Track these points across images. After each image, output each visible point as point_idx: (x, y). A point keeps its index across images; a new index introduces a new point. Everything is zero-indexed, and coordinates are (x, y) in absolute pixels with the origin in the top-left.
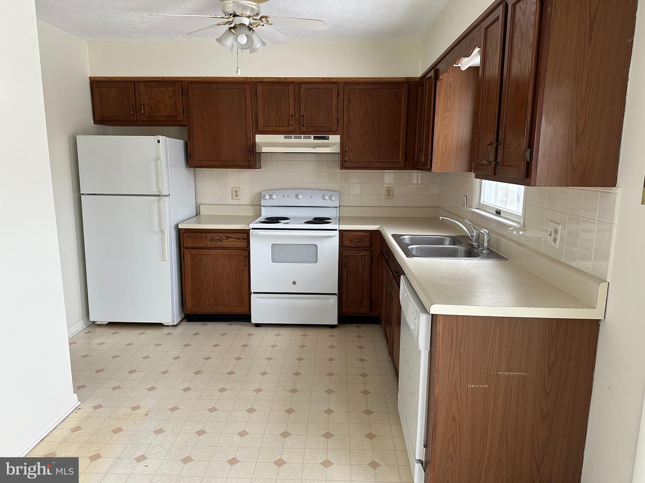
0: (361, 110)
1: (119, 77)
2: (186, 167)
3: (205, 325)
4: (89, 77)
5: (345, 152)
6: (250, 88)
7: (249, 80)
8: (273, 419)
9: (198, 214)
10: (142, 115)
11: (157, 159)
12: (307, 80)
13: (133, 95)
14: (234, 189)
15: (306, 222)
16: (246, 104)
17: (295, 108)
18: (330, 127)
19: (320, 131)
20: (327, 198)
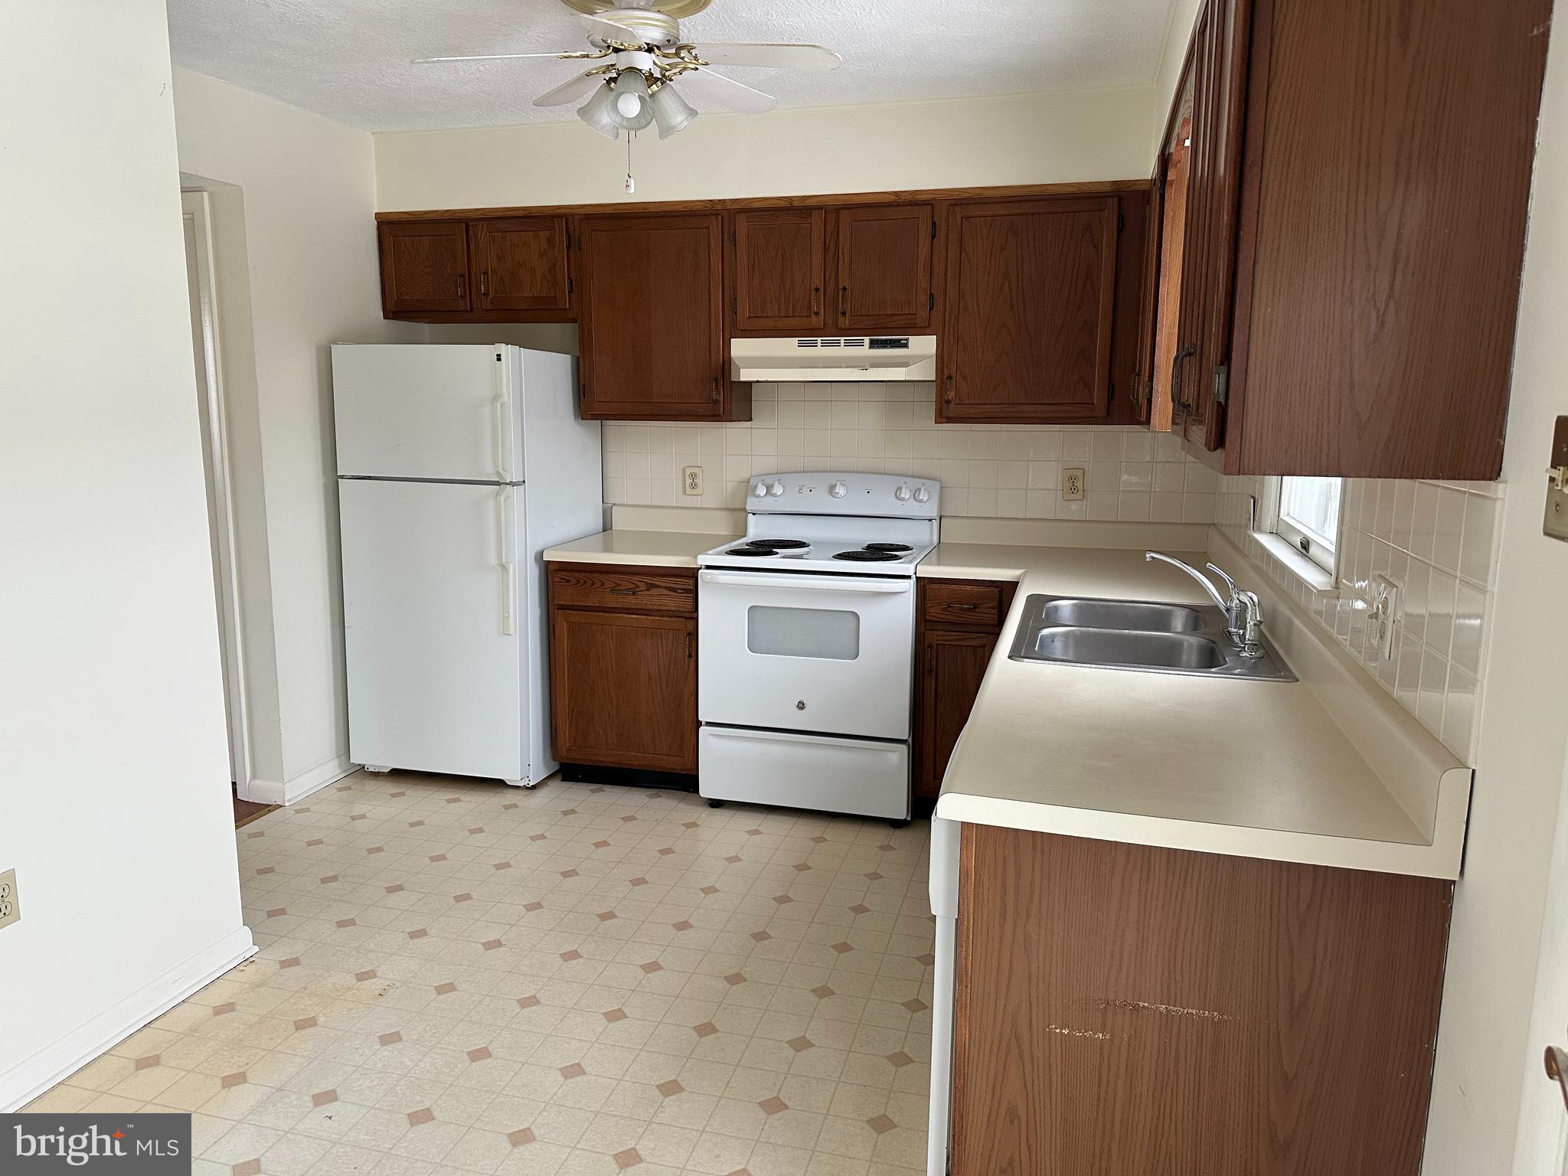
0: (992, 272)
1: (436, 211)
2: (575, 418)
3: (599, 792)
4: (376, 214)
5: (947, 378)
6: (720, 225)
7: (719, 207)
8: (658, 1044)
9: (607, 527)
10: (483, 297)
11: (496, 397)
12: (857, 200)
13: (463, 250)
14: (688, 471)
15: (839, 555)
16: (709, 265)
17: (827, 272)
18: (909, 317)
19: (884, 326)
20: (906, 494)
